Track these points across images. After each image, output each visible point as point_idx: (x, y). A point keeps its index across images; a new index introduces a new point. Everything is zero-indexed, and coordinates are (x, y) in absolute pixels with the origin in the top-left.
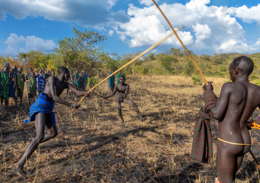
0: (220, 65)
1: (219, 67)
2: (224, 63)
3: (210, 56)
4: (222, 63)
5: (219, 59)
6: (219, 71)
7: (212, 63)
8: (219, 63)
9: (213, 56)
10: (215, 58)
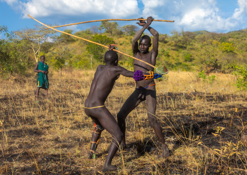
0: (183, 51)
1: (181, 55)
2: (189, 47)
3: (166, 36)
4: (185, 48)
5: (180, 41)
6: (181, 60)
7: (170, 47)
8: (182, 47)
9: (170, 35)
10: (176, 39)
